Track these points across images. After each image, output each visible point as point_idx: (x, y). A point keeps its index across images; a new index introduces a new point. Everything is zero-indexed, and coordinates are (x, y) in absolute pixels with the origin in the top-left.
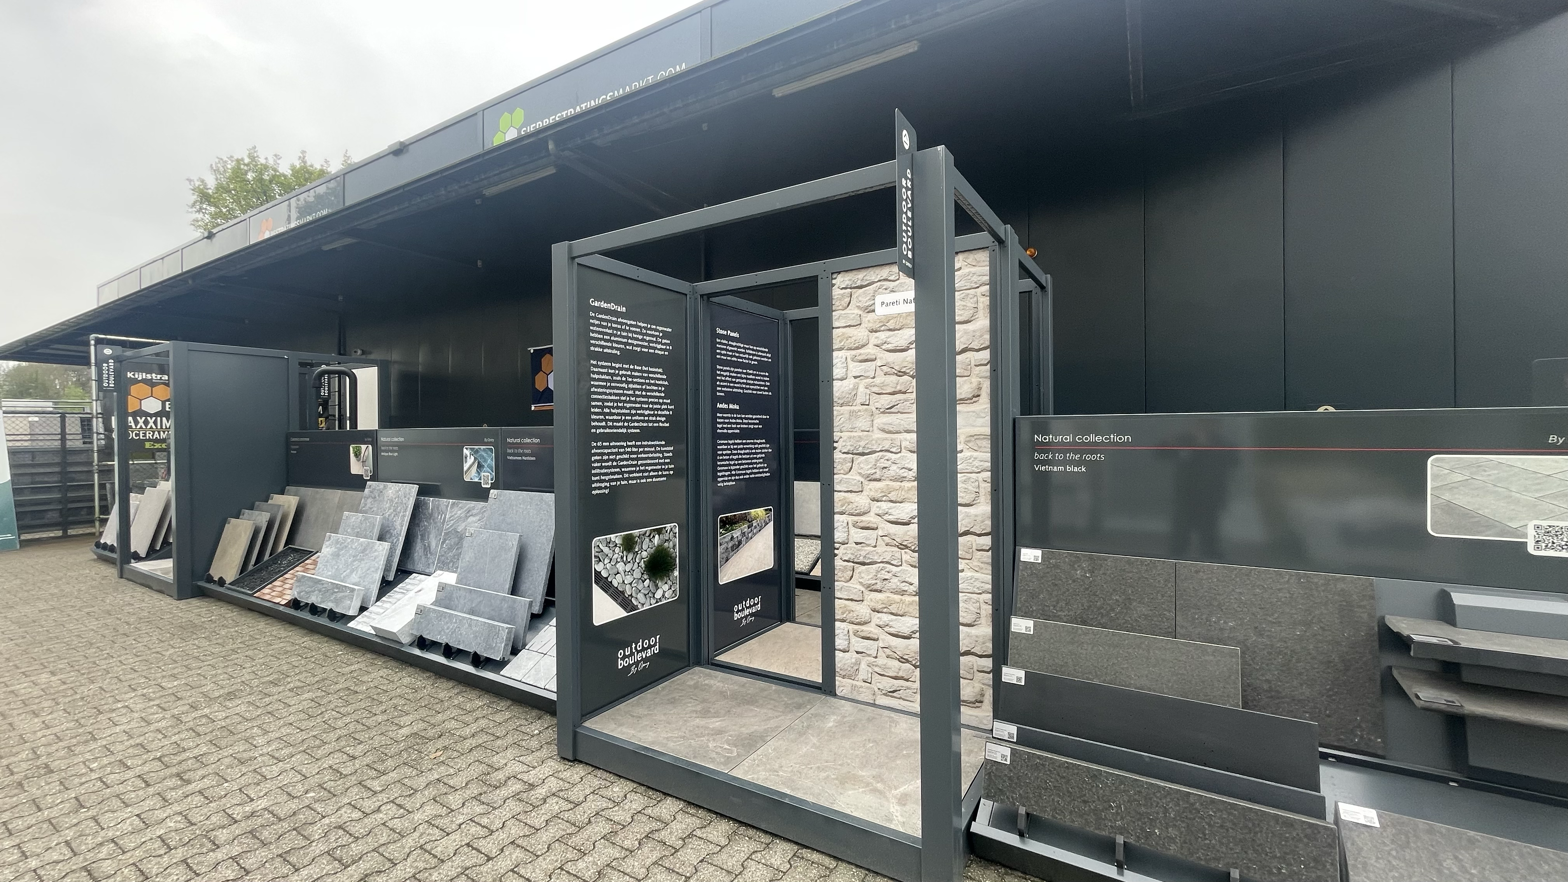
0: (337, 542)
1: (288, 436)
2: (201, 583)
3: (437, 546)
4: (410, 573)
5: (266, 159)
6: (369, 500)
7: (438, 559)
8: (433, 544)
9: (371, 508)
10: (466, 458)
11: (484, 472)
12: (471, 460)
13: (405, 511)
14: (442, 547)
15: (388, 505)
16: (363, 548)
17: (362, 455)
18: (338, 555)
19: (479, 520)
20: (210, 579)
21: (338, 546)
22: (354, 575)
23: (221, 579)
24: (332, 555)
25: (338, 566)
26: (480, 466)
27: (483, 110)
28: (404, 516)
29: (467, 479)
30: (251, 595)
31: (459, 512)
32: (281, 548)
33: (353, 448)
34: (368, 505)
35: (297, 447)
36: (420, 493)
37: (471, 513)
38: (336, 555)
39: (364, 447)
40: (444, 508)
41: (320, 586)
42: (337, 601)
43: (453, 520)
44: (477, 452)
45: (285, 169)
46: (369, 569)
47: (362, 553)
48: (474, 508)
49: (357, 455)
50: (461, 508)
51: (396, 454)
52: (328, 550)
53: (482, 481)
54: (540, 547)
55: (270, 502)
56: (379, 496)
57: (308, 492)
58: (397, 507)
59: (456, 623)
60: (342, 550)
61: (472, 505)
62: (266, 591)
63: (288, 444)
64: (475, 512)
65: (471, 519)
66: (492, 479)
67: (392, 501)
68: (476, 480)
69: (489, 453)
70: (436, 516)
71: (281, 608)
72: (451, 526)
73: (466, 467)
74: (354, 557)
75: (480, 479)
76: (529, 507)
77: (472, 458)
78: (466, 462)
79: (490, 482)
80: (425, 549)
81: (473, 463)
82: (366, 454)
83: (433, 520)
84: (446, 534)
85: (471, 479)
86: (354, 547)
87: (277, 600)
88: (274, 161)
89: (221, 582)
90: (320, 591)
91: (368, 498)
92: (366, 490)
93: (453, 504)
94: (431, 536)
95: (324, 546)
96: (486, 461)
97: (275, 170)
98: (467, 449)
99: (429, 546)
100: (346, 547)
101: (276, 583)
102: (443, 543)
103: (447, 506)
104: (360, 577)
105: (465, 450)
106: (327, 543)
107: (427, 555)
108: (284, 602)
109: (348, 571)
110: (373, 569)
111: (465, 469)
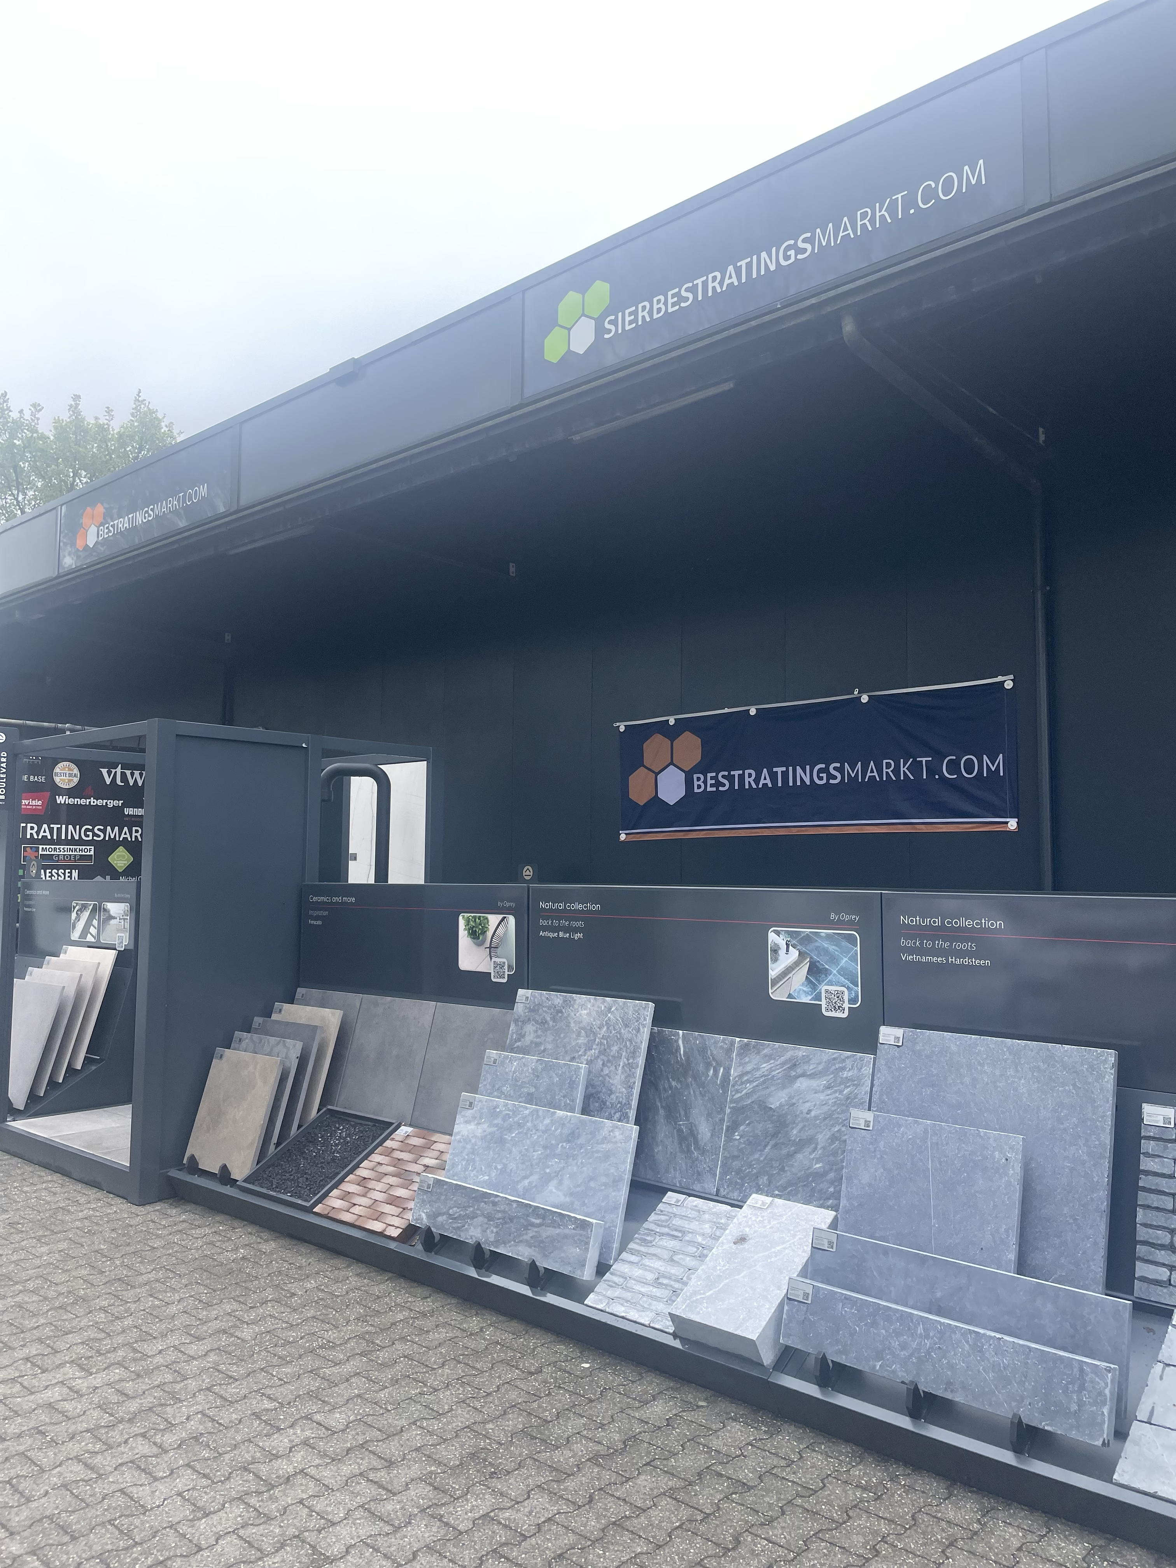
0: (493, 1112)
1: (302, 894)
2: (174, 1173)
3: (715, 1133)
4: (663, 1191)
5: (21, 412)
6: (530, 1028)
7: (723, 1166)
8: (704, 1130)
9: (538, 1045)
10: (775, 951)
11: (830, 983)
12: (788, 958)
13: (634, 1054)
14: (729, 1139)
15: (582, 1040)
16: (566, 1131)
17: (489, 934)
18: (501, 1141)
19: (828, 1087)
20: (194, 1167)
21: (499, 1121)
22: (552, 1186)
23: (224, 1169)
24: (483, 1138)
25: (505, 1165)
26: (816, 972)
27: (524, 291)
28: (631, 1066)
29: (778, 994)
30: (309, 1210)
31: (765, 1066)
32: (314, 1113)
33: (468, 921)
34: (529, 1039)
35: (325, 913)
36: (657, 1020)
37: (799, 1071)
38: (497, 1141)
39: (493, 920)
40: (719, 1054)
41: (488, 1208)
42: (539, 1243)
43: (748, 1081)
44: (807, 939)
45: (46, 428)
46: (591, 1179)
47: (568, 1141)
48: (807, 1060)
49: (476, 934)
50: (769, 1057)
51: (578, 936)
52: (471, 1127)
53: (823, 1003)
54: (1072, 1170)
55: (275, 1017)
56: (554, 1019)
57: (355, 999)
58: (609, 1046)
59: (927, 1337)
60: (510, 1129)
61: (800, 1054)
62: (334, 1201)
63: (302, 906)
64: (810, 1068)
65: (802, 1084)
66: (852, 1001)
67: (590, 1031)
68: (806, 999)
69: (844, 943)
70: (701, 1067)
71: (393, 1245)
72: (748, 1095)
73: (774, 971)
74: (545, 1147)
75: (818, 997)
76: (1011, 1072)
77: (794, 954)
78: (775, 960)
79: (846, 1006)
80: (682, 1139)
81: (797, 964)
82: (500, 931)
83: (695, 1078)
84: (737, 1111)
85: (790, 996)
86: (541, 1127)
87: (377, 1226)
88: (33, 414)
89: (225, 1176)
90: (490, 1218)
91: (524, 1023)
92: (519, 1008)
93: (745, 1048)
94: (695, 1112)
95: (459, 1119)
96: (834, 960)
97: (34, 430)
98: (778, 933)
99: (693, 1133)
100: (519, 1125)
101: (349, 1186)
102: (732, 1129)
103: (729, 1051)
104: (571, 1194)
105: (772, 936)
106: (469, 1113)
107: (689, 1150)
108: (395, 1233)
109: (535, 1178)
110: (604, 1179)
111: (773, 973)
